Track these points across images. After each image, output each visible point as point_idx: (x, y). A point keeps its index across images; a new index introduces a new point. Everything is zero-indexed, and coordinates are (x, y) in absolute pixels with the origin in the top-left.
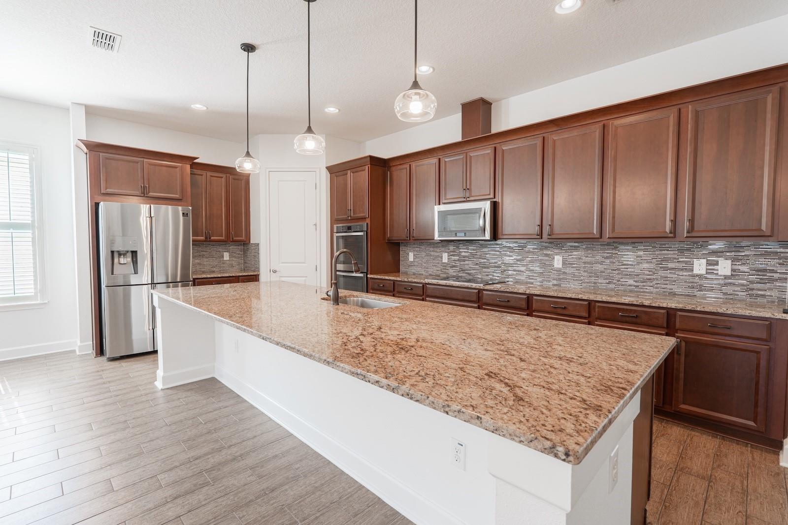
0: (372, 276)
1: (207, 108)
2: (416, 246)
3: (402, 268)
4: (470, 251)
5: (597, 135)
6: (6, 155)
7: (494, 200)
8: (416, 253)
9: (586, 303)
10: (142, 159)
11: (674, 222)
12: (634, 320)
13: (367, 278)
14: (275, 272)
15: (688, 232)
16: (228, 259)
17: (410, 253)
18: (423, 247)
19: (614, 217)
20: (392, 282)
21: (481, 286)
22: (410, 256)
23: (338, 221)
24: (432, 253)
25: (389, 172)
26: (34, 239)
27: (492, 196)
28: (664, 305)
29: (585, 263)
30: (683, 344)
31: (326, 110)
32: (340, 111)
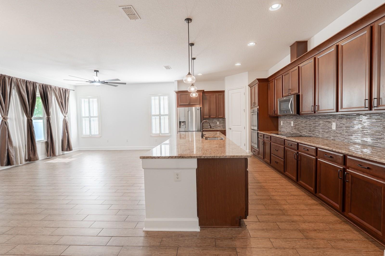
2: (283, 118)
3: (279, 129)
4: (301, 120)
7: (299, 94)
8: (283, 121)
9: (315, 148)
12: (331, 159)
13: (258, 133)
14: (230, 129)
16: (218, 123)
18: (285, 118)
20: (263, 135)
21: (285, 137)
22: (282, 123)
23: (252, 108)
24: (288, 121)
25: (269, 84)
26: (169, 118)
31: (236, 65)
32: (241, 64)
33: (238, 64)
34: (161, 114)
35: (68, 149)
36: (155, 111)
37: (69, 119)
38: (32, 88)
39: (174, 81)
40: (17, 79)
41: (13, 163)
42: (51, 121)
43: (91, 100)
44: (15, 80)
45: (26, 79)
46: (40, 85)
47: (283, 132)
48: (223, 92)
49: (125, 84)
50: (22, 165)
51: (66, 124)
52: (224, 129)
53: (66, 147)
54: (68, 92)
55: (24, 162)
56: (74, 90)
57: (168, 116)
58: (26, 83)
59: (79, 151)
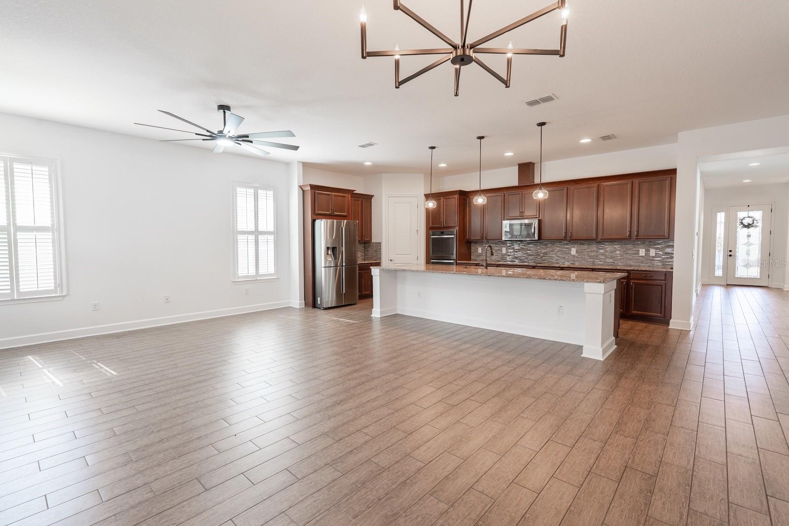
0: (459, 262)
1: (373, 163)
2: (483, 243)
3: (473, 258)
5: (595, 189)
6: (265, 192)
7: (540, 218)
8: (483, 248)
10: (331, 193)
11: (630, 232)
14: (391, 260)
15: (636, 237)
17: (479, 248)
19: (603, 229)
22: (479, 250)
23: (432, 228)
25: (468, 200)
27: (538, 216)
28: (626, 269)
29: (588, 252)
30: (634, 285)
31: (440, 165)
34: (259, 230)
43: (19, 167)
48: (370, 198)
57: (273, 236)
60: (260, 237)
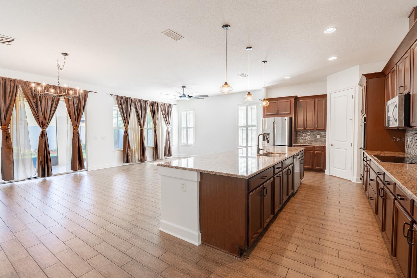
1: (291, 77)
2: (410, 132)
3: (406, 150)
6: (251, 107)
7: (409, 94)
10: (277, 101)
13: (363, 153)
14: (332, 145)
16: (319, 138)
18: (413, 132)
20: (366, 156)
25: (386, 80)
26: (256, 130)
27: (409, 90)
31: (329, 59)
32: (338, 57)
33: (333, 58)
34: (248, 125)
35: (169, 154)
36: (242, 122)
37: (172, 129)
38: (144, 105)
39: (262, 88)
40: (135, 99)
41: (130, 161)
42: (157, 131)
43: (188, 112)
44: (133, 100)
45: (141, 99)
46: (150, 102)
47: (410, 154)
48: (325, 96)
49: (207, 96)
50: (137, 164)
51: (168, 133)
52: (324, 145)
53: (167, 153)
54: (171, 106)
55: (137, 162)
56: (176, 105)
57: (255, 128)
58: (141, 101)
59: (179, 157)
60: (249, 128)
